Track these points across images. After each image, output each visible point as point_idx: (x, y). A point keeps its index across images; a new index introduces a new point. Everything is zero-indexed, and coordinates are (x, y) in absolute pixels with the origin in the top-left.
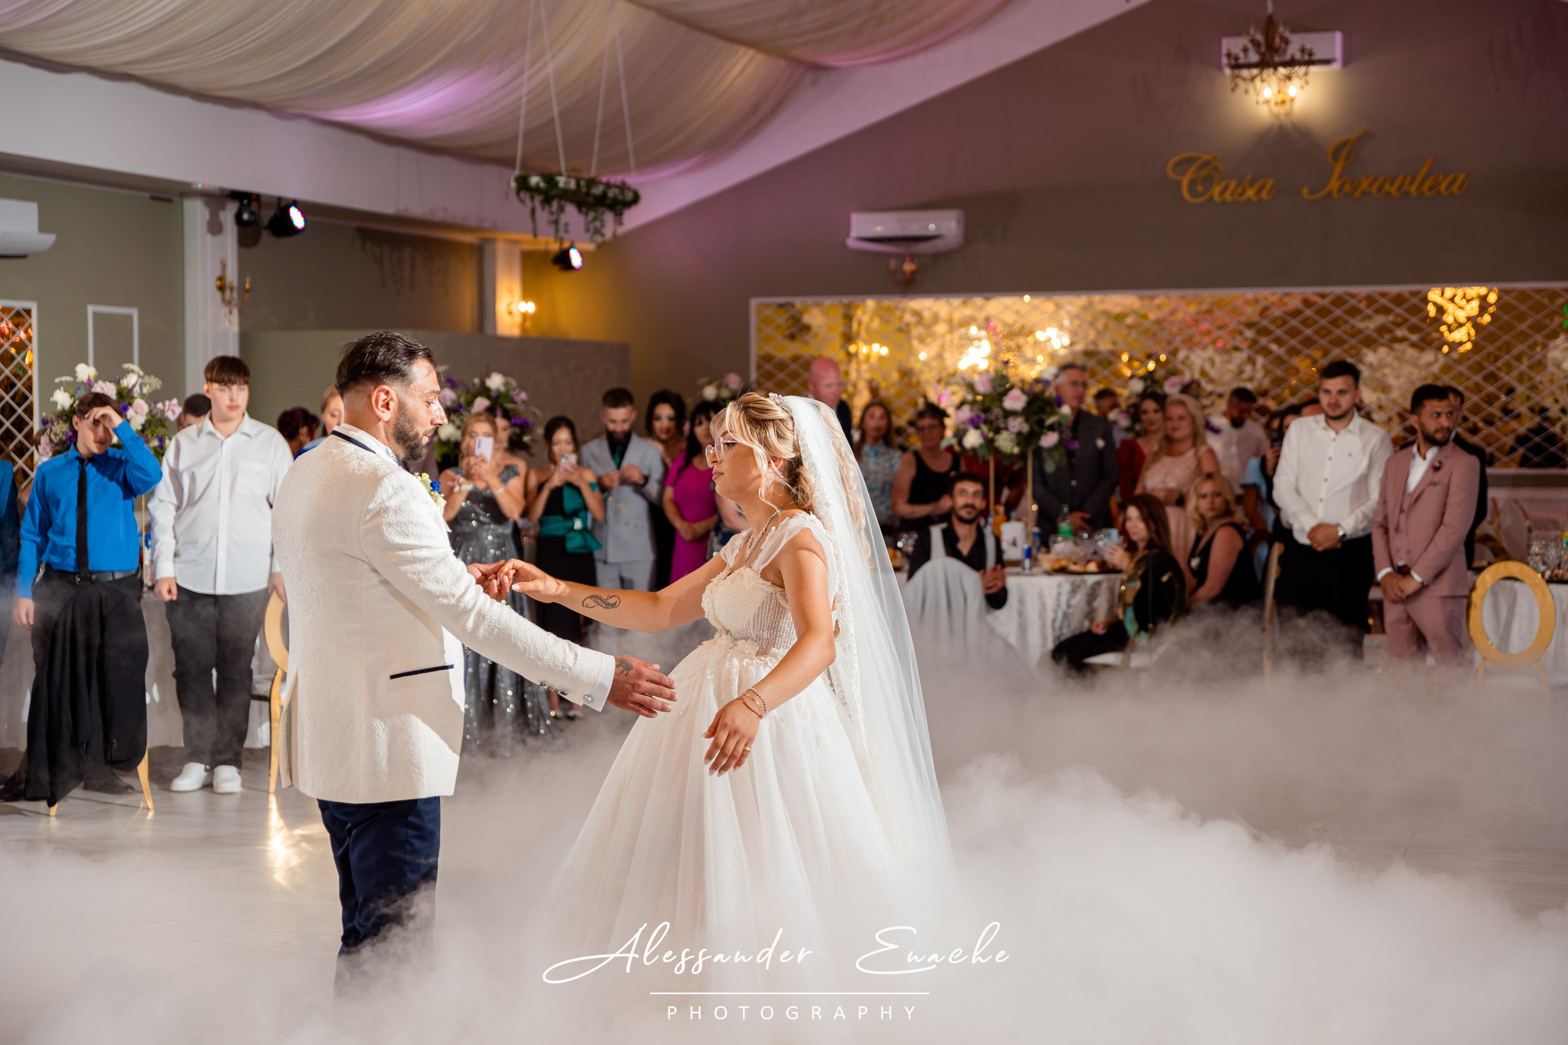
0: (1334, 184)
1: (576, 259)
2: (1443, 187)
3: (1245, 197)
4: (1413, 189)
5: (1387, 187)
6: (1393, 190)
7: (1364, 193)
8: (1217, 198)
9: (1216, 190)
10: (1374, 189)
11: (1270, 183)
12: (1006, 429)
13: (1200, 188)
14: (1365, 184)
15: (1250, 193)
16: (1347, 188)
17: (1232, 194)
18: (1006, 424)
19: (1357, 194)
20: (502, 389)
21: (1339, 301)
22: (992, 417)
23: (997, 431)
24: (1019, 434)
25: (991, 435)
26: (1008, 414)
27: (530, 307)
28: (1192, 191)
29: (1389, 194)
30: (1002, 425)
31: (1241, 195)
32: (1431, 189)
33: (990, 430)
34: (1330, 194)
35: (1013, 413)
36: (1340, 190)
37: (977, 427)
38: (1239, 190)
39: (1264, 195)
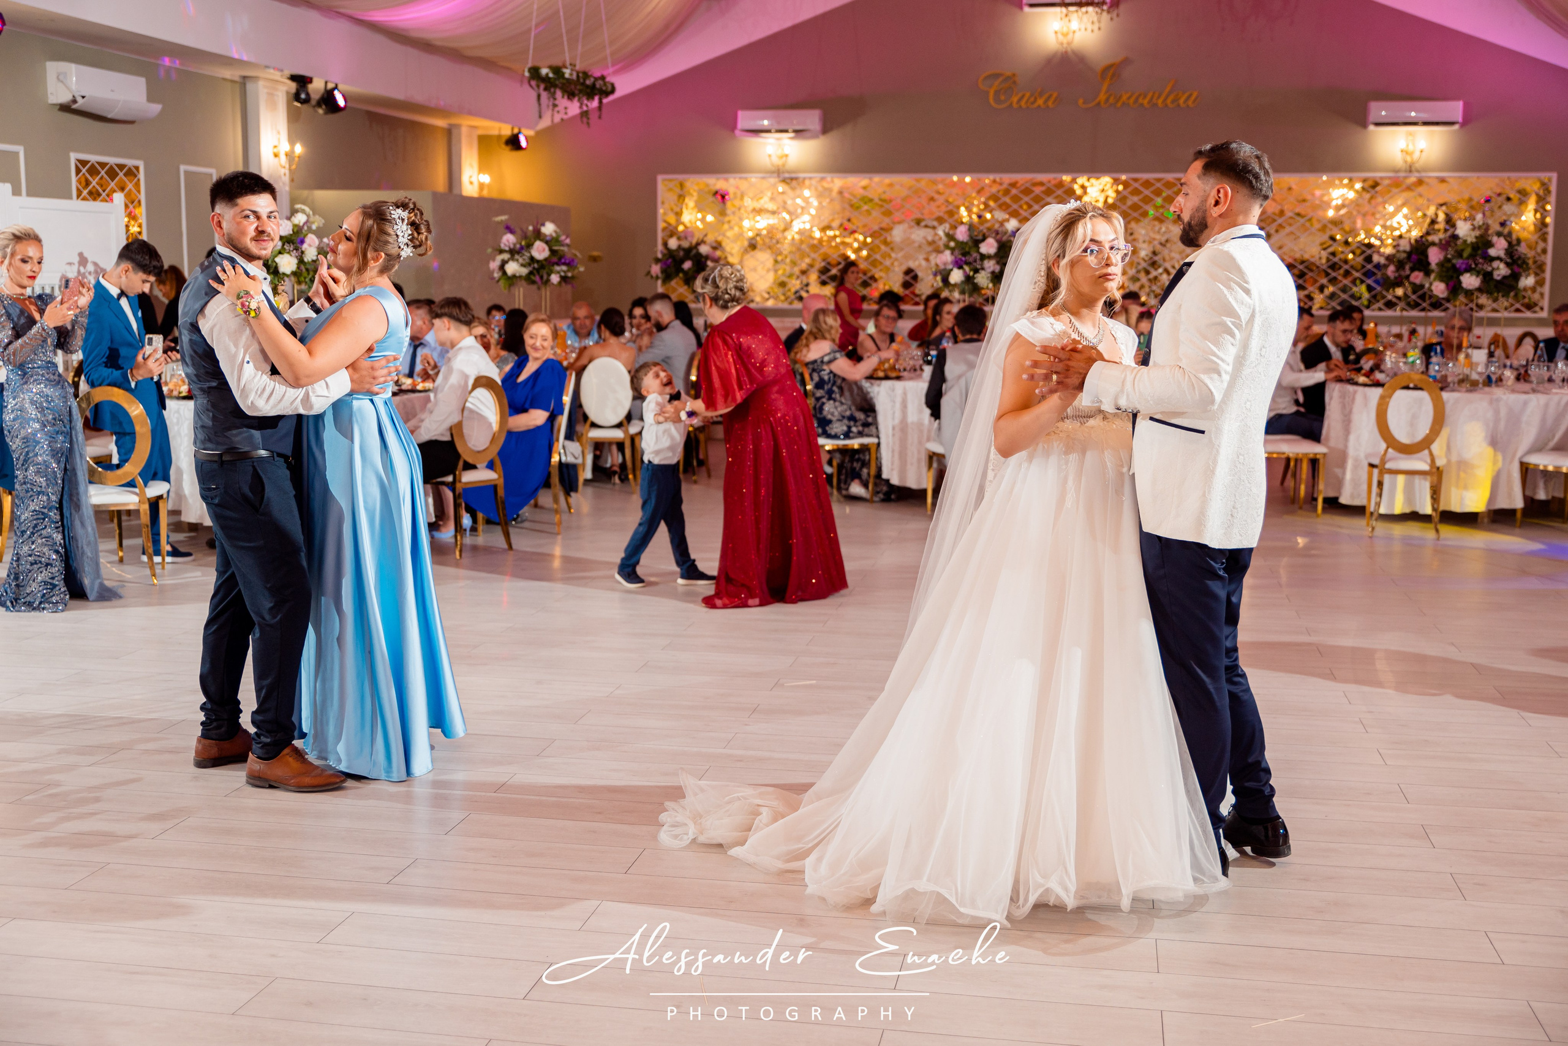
0: (1102, 97)
1: (523, 143)
2: (1181, 101)
3: (1036, 105)
4: (1160, 101)
5: (1140, 100)
6: (1145, 102)
7: (1124, 103)
8: (1015, 106)
9: (1015, 99)
10: (1132, 101)
11: (1055, 95)
12: (983, 269)
13: (1003, 98)
14: (1124, 98)
15: (1040, 102)
16: (1111, 100)
17: (1027, 102)
18: (982, 265)
19: (1119, 104)
20: (554, 235)
22: (971, 260)
23: (976, 271)
24: (993, 273)
25: (971, 274)
26: (983, 257)
27: (486, 179)
28: (997, 100)
29: (1142, 105)
30: (979, 267)
31: (1033, 103)
32: (1173, 102)
33: (971, 270)
34: (1099, 104)
35: (989, 257)
36: (1107, 100)
37: (960, 267)
38: (1032, 99)
39: (1050, 103)
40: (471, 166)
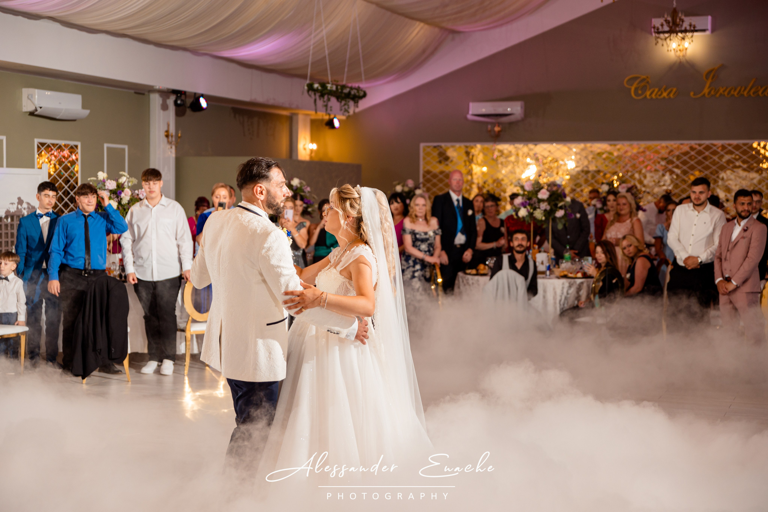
0: (706, 91)
1: (336, 123)
2: (760, 92)
3: (662, 96)
4: (745, 93)
5: (732, 92)
6: (736, 93)
7: (721, 95)
8: (648, 97)
9: (648, 93)
10: (726, 93)
11: (675, 90)
12: (539, 208)
13: (640, 92)
14: (721, 91)
15: (665, 94)
16: (712, 93)
17: (656, 95)
18: (539, 206)
19: (718, 95)
20: (299, 186)
21: (707, 148)
22: (532, 202)
23: (535, 209)
24: (545, 210)
25: (532, 211)
26: (540, 201)
27: (314, 146)
28: (636, 94)
29: (733, 95)
30: (537, 206)
31: (660, 95)
32: (754, 93)
33: (531, 209)
34: (704, 95)
35: (543, 201)
36: (709, 93)
37: (525, 207)
38: (659, 93)
39: (671, 95)
40: (305, 138)
